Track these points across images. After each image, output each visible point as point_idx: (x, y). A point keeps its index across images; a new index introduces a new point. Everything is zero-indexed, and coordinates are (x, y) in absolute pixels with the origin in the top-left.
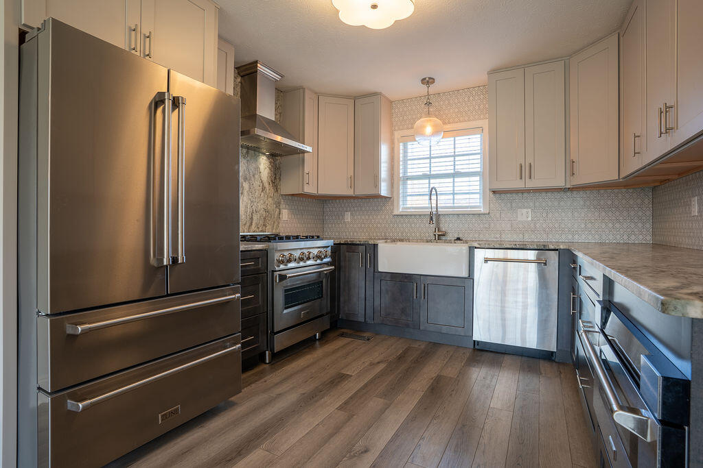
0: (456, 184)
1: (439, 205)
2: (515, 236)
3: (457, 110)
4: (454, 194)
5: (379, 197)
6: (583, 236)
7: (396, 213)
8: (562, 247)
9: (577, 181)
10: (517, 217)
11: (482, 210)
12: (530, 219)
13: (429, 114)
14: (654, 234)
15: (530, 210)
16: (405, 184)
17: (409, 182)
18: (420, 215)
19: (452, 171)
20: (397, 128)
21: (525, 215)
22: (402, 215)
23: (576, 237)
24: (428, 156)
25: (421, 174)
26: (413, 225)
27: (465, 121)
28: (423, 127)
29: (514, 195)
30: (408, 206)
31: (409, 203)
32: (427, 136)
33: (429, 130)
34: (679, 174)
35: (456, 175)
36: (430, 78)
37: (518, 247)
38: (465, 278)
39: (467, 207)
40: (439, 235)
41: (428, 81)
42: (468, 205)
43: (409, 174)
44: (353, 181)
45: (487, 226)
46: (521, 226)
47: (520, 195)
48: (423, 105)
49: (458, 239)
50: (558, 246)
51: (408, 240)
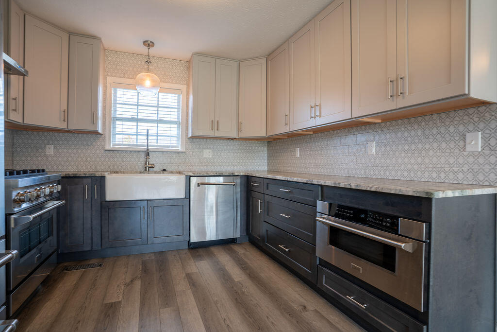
0: (159, 129)
1: (149, 144)
2: (202, 168)
3: (163, 73)
4: (157, 136)
5: (97, 133)
6: (239, 167)
7: (107, 148)
8: (242, 174)
9: (242, 135)
10: (203, 155)
11: (180, 149)
12: (211, 156)
13: (148, 70)
14: (268, 166)
15: (211, 150)
16: (114, 124)
17: (118, 122)
18: (131, 151)
19: (156, 118)
20: (109, 74)
21: (208, 154)
22: (114, 151)
23: (235, 167)
24: (136, 103)
25: (130, 117)
26: (124, 159)
27: (169, 83)
28: (143, 80)
29: (201, 140)
30: (116, 143)
31: (117, 140)
32: (147, 88)
33: (148, 83)
34: (288, 137)
35: (158, 121)
36: (151, 42)
37: (218, 174)
38: (183, 199)
39: (169, 147)
40: (149, 167)
41: (148, 44)
42: (169, 145)
43: (118, 116)
44: (66, 115)
45: (184, 160)
46: (205, 160)
47: (205, 140)
48: (143, 63)
49: (164, 170)
50: (240, 173)
51: (121, 172)
